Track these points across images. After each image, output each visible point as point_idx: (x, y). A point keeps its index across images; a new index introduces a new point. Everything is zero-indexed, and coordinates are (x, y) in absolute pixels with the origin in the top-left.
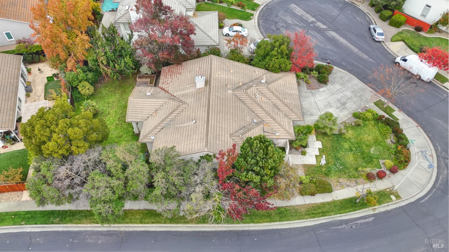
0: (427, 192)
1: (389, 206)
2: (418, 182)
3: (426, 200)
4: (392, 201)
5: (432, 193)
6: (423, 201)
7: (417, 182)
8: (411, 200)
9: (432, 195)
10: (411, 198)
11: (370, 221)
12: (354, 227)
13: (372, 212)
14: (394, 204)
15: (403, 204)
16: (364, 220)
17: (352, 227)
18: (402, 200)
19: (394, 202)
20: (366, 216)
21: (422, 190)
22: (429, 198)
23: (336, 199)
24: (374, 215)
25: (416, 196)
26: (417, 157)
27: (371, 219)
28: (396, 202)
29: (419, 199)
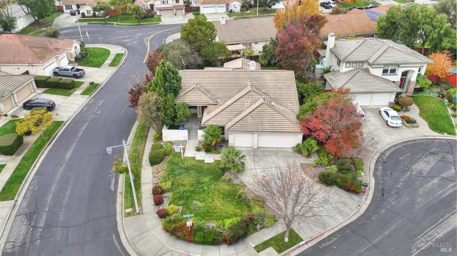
0: (125, 246)
1: (121, 206)
2: (142, 241)
3: (114, 242)
4: (125, 208)
5: (121, 251)
6: (114, 237)
7: (142, 239)
8: (120, 226)
9: (119, 251)
10: (124, 228)
11: (110, 187)
12: (110, 175)
13: (119, 190)
14: (122, 210)
15: (118, 218)
16: (113, 183)
17: (111, 174)
18: (123, 217)
19: (123, 209)
20: (118, 186)
21: (129, 243)
22: (115, 245)
23: (143, 168)
24: (115, 191)
25: (124, 234)
26: (181, 251)
27: (112, 188)
28: (123, 211)
29: (119, 235)
